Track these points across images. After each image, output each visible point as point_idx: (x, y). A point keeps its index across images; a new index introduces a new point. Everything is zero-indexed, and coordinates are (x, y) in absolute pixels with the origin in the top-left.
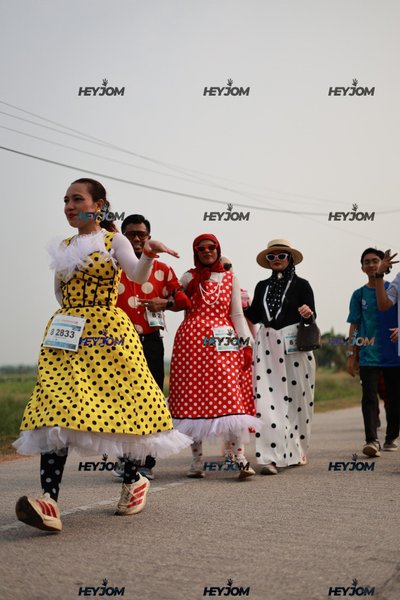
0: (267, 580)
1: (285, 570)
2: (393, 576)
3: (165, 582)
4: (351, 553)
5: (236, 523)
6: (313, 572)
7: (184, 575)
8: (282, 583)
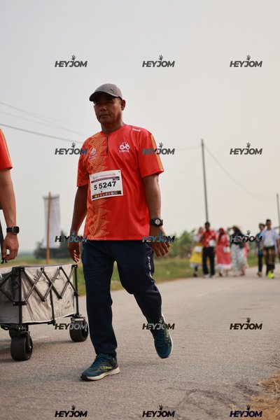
0: (97, 405)
1: (110, 398)
2: (184, 399)
3: (24, 410)
4: (155, 384)
6: (129, 399)
7: (38, 404)
8: (107, 407)
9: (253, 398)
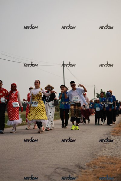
1: (22, 172)
4: (42, 165)
5: (7, 158)
9: (83, 170)
